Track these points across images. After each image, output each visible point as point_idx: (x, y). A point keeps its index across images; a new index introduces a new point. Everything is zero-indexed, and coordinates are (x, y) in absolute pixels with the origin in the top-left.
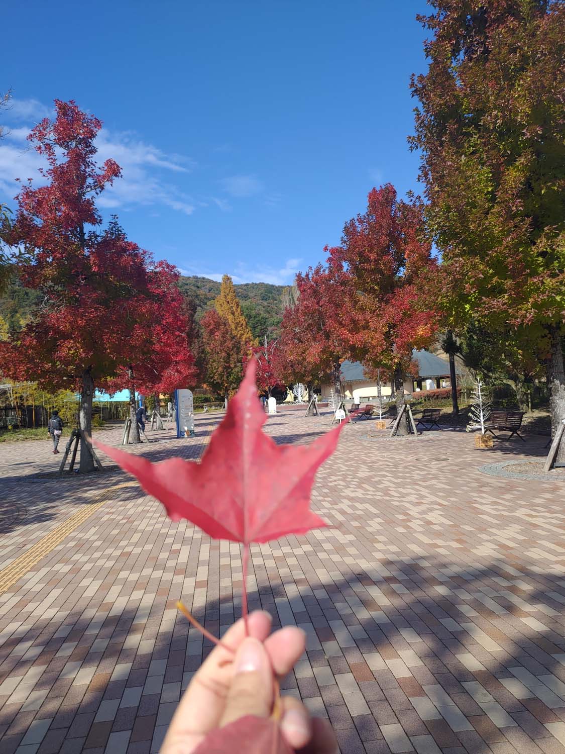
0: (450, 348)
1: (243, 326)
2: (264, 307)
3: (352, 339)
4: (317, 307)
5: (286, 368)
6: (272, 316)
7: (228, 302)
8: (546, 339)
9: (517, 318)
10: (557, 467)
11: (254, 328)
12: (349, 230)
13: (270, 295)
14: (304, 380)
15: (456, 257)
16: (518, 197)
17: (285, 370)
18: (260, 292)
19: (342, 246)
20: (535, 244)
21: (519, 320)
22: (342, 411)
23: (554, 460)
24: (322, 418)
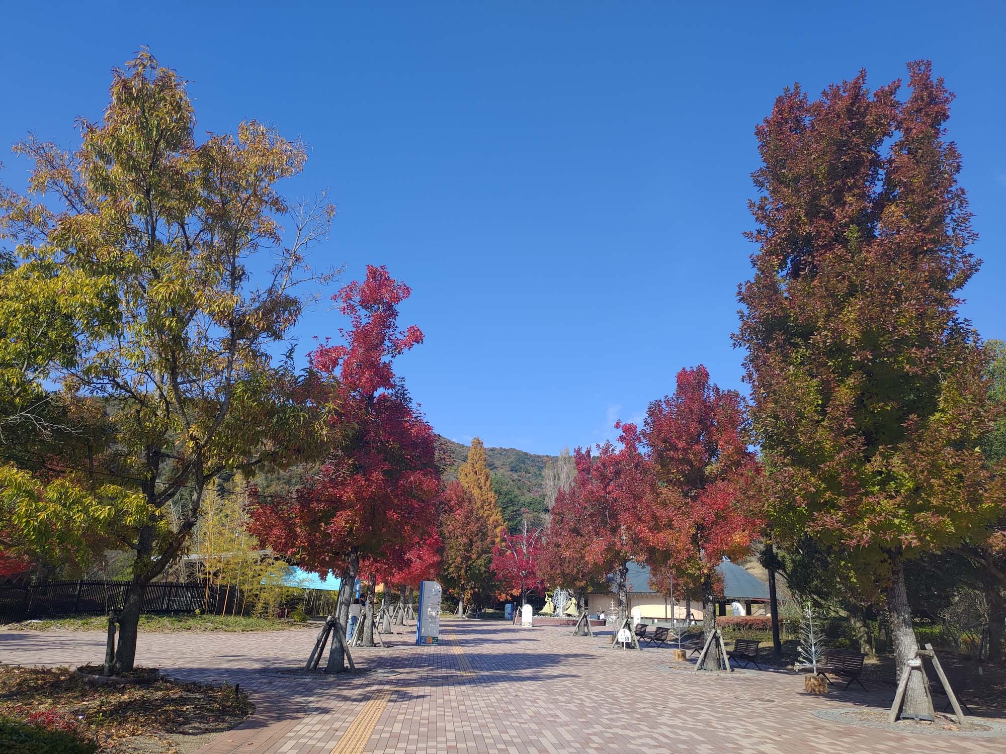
0: (770, 562)
1: (492, 505)
2: (513, 481)
3: (653, 539)
4: (603, 493)
5: (553, 566)
6: (523, 494)
7: (476, 473)
8: (886, 565)
9: (852, 538)
10: (904, 718)
11: (504, 509)
12: (654, 411)
13: (522, 465)
14: (575, 585)
15: (786, 466)
16: (850, 415)
17: (551, 569)
18: (510, 460)
19: (644, 428)
20: (870, 461)
21: (854, 541)
22: (627, 631)
23: (901, 709)
24: (596, 639)
